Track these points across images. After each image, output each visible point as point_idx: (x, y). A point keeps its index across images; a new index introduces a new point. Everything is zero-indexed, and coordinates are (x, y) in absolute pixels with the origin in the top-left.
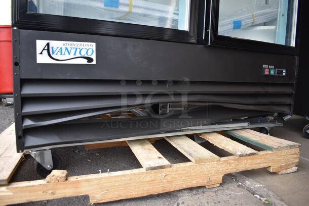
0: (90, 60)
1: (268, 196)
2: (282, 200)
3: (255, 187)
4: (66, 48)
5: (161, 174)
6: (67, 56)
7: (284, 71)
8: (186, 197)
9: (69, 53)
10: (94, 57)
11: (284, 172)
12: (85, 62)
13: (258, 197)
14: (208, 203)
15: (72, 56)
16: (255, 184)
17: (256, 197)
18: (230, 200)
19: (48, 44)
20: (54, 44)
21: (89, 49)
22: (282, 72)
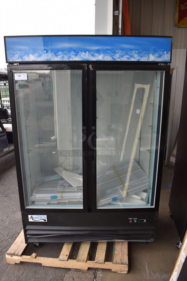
0: (45, 220)
3: (99, 276)
4: (37, 217)
6: (38, 219)
7: (145, 220)
10: (46, 219)
12: (43, 221)
13: (95, 280)
19: (32, 216)
20: (34, 216)
22: (143, 221)
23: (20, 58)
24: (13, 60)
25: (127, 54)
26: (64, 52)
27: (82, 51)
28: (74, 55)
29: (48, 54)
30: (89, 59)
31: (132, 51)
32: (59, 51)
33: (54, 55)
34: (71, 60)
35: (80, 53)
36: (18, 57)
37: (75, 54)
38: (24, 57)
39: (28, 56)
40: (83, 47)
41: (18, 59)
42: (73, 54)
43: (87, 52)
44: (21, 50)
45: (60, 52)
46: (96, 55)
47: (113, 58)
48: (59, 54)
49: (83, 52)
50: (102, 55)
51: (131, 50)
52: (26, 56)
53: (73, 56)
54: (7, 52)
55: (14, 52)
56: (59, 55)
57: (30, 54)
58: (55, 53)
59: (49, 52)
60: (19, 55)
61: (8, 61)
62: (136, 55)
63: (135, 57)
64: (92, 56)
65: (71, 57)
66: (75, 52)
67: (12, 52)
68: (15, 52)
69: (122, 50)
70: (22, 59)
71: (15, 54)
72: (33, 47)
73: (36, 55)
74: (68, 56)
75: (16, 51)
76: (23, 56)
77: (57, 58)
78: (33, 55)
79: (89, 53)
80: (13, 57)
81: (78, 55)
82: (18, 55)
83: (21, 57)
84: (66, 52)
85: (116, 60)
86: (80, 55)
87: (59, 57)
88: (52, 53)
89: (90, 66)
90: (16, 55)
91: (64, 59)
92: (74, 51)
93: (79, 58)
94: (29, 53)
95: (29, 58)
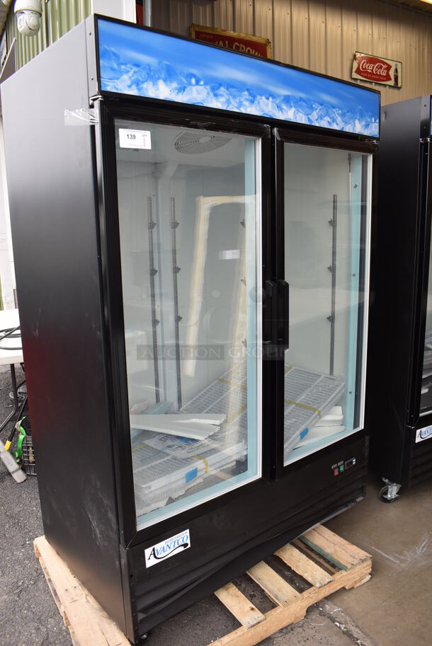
0: (186, 545)
1: (346, 623)
2: (357, 626)
3: (334, 612)
4: (168, 545)
5: (260, 628)
6: (169, 551)
7: (354, 460)
8: (280, 639)
9: (170, 548)
10: (189, 542)
11: (358, 585)
12: (182, 549)
13: (338, 624)
14: (299, 642)
15: (172, 549)
16: (335, 609)
17: (336, 625)
18: (315, 634)
19: (154, 549)
20: (158, 546)
21: (184, 537)
22: (352, 462)
23: (134, 87)
24: (117, 89)
25: (327, 114)
26: (230, 89)
27: (261, 95)
28: (248, 100)
29: (198, 87)
30: (274, 114)
31: (334, 110)
32: (221, 85)
33: (212, 94)
34: (243, 111)
35: (259, 97)
36: (129, 83)
37: (250, 98)
38: (145, 85)
39: (154, 84)
40: (265, 86)
41: (130, 86)
42: (247, 97)
43: (270, 99)
44: (137, 65)
45: (222, 88)
46: (284, 107)
47: (309, 120)
48: (222, 93)
49: (264, 98)
50: (293, 109)
51: (334, 107)
52: (151, 83)
53: (247, 103)
54: (102, 62)
55: (119, 64)
56: (221, 95)
57: (159, 78)
58: (213, 89)
59: (202, 83)
60: (133, 78)
61: (103, 89)
62: (339, 119)
63: (338, 122)
64: (278, 107)
65: (243, 105)
66: (250, 94)
67: (115, 66)
68: (123, 67)
69: (322, 105)
70: (139, 89)
71: (121, 73)
72: (167, 63)
73: (175, 85)
74: (238, 100)
75: (125, 64)
76: (143, 82)
77: (217, 101)
78: (167, 85)
79: (273, 102)
80: (118, 79)
81: (256, 102)
82: (130, 77)
83: (137, 83)
84: (234, 90)
85: (313, 124)
86: (259, 103)
87: (222, 99)
88: (208, 87)
89: (275, 130)
90: (125, 77)
91: (231, 106)
92: (248, 90)
93: (256, 109)
94: (157, 76)
95: (158, 89)
